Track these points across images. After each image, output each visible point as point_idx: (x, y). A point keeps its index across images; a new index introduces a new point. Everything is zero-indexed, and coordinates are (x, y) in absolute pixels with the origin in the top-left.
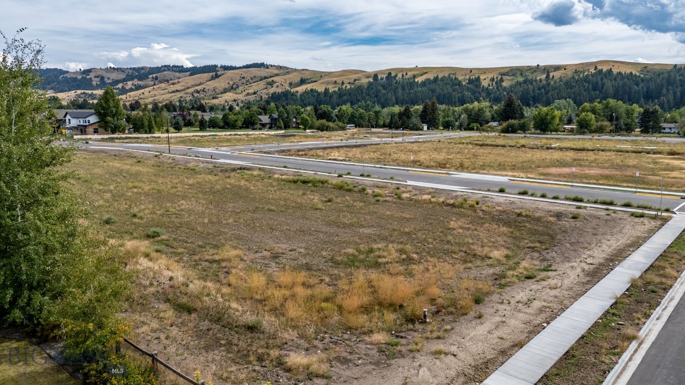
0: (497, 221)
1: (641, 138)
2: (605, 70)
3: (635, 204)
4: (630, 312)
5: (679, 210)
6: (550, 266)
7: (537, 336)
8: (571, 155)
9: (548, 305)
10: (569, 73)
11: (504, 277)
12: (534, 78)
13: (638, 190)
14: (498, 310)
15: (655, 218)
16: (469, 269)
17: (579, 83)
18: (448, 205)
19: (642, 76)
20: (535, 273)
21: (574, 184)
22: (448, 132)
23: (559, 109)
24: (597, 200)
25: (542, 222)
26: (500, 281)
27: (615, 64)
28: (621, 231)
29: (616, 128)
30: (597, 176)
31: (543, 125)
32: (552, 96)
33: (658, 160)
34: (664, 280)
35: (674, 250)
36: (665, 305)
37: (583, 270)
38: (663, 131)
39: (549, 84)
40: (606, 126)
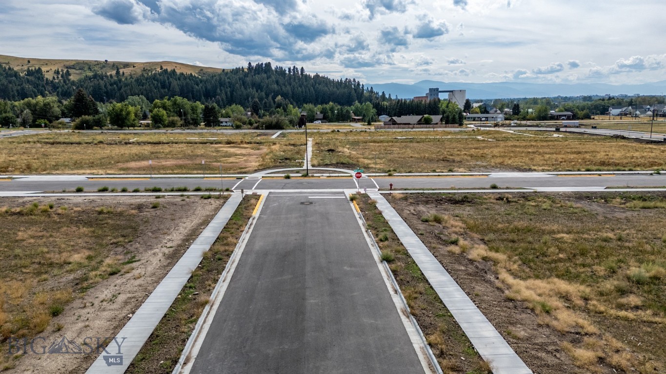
0: (76, 223)
1: (205, 131)
2: (169, 70)
3: (203, 188)
4: (202, 282)
5: (236, 189)
6: (134, 257)
7: (123, 328)
8: (148, 148)
9: (134, 295)
10: (139, 71)
11: (86, 280)
12: (104, 73)
13: (205, 176)
14: (80, 316)
15: (218, 197)
16: (45, 280)
17: (148, 80)
18: (14, 214)
19: (200, 77)
20: (119, 268)
21: (152, 176)
22: (8, 130)
23: (133, 105)
24: (173, 188)
25: (124, 217)
26: (82, 285)
27: (177, 65)
28: (194, 214)
29: (185, 122)
30: (173, 166)
31: (120, 121)
32: (125, 92)
33: (219, 149)
34: (227, 248)
35: (234, 221)
36: (229, 268)
37: (164, 254)
38: (221, 124)
39: (120, 81)
40: (177, 121)
